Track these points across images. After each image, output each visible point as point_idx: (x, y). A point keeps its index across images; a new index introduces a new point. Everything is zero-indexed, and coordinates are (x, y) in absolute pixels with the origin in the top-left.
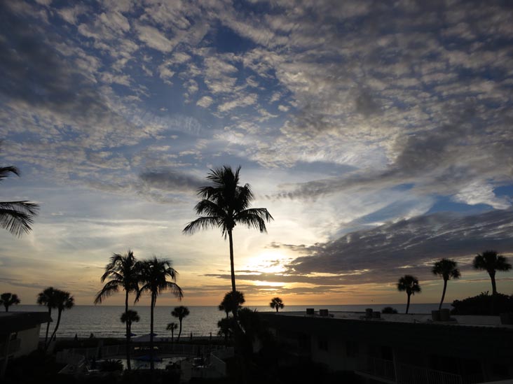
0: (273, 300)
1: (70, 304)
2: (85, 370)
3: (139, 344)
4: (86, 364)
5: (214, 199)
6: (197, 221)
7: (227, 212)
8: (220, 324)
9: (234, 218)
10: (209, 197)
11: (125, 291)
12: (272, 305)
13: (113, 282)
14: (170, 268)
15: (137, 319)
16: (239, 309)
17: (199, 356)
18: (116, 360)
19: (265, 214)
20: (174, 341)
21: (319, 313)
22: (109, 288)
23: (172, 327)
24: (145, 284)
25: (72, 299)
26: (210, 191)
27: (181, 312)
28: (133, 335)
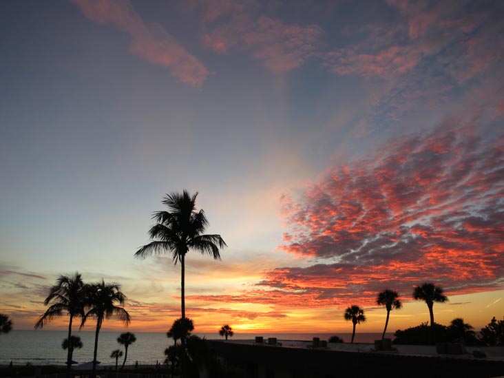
0: (223, 328)
1: (8, 328)
3: (81, 373)
5: (168, 224)
6: (150, 245)
7: (180, 237)
8: (167, 352)
9: (187, 244)
10: (164, 221)
11: (70, 317)
12: (222, 333)
13: (58, 305)
14: (118, 293)
15: (80, 345)
16: (188, 336)
19: (218, 240)
20: (118, 369)
21: (267, 342)
22: (54, 311)
23: (116, 354)
24: (92, 308)
25: (10, 323)
26: (165, 215)
27: (127, 339)
28: (74, 362)
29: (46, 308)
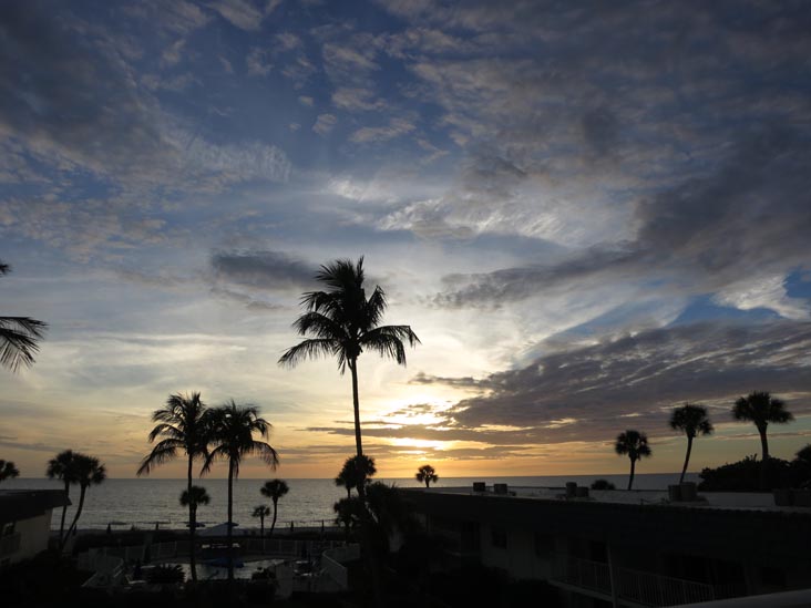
0: (421, 470)
1: (100, 477)
2: (124, 582)
3: (210, 539)
4: (125, 572)
5: (326, 311)
6: (301, 346)
7: (347, 331)
8: (337, 507)
9: (359, 341)
10: (317, 308)
11: (188, 456)
12: (420, 477)
13: (169, 441)
14: (259, 420)
15: (206, 500)
16: (367, 484)
17: (304, 557)
18: (174, 565)
19: (406, 335)
20: (265, 534)
21: (493, 490)
22: (161, 451)
23: (261, 512)
24: (220, 443)
25: (102, 469)
26: (319, 299)
27: (275, 489)
28: (198, 525)
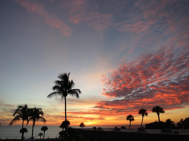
0: (81, 124)
5: (60, 85)
6: (53, 93)
7: (64, 90)
8: (60, 133)
9: (67, 93)
10: (58, 84)
11: (22, 120)
13: (18, 116)
14: (41, 111)
15: (27, 131)
16: (68, 127)
19: (78, 91)
20: (41, 140)
21: (98, 129)
22: (17, 119)
23: (40, 134)
24: (31, 117)
26: (58, 82)
27: (45, 129)
28: (24, 138)
29: (14, 117)
